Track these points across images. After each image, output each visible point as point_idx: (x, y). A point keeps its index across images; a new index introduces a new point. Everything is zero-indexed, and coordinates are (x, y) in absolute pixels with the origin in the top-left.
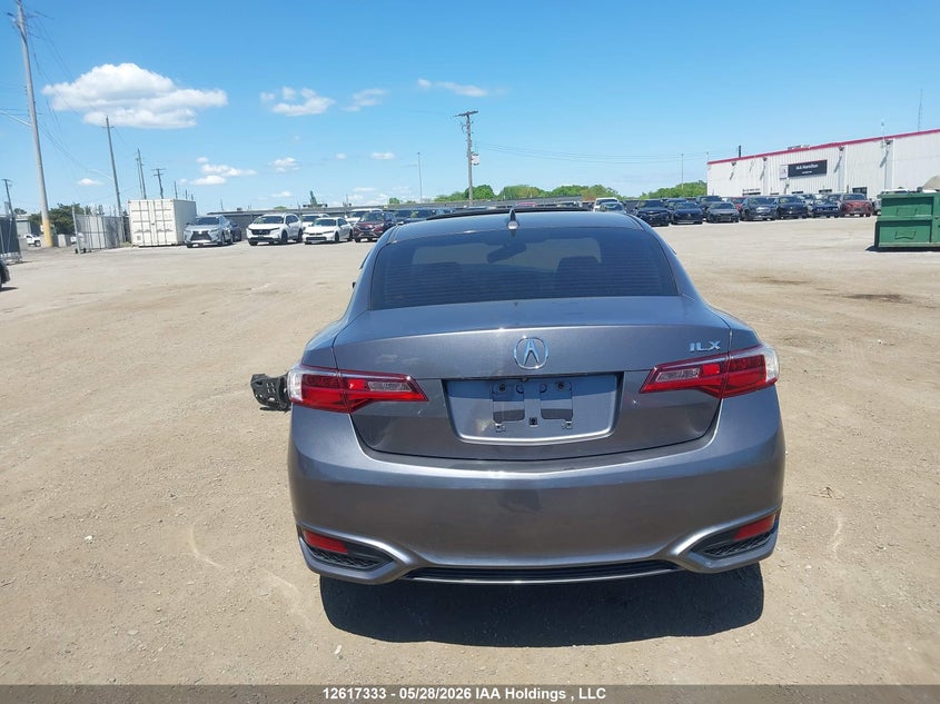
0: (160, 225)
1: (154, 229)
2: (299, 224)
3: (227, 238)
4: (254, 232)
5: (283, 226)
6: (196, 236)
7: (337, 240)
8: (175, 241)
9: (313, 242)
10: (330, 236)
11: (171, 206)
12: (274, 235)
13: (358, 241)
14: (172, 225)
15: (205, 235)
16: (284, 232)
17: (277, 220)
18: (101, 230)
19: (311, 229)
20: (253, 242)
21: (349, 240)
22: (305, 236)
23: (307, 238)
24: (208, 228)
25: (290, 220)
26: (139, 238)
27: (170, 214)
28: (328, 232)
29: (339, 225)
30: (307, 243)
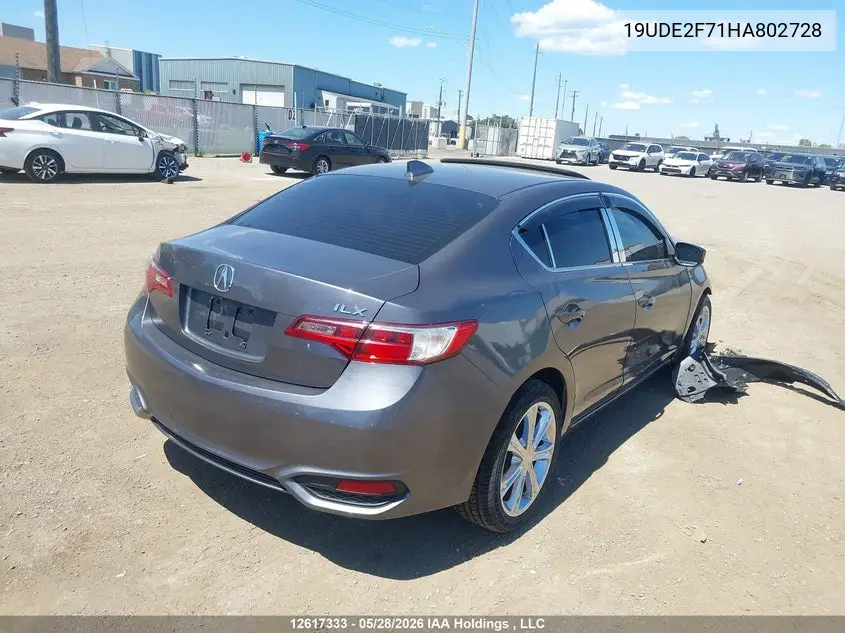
0: (542, 141)
1: (535, 144)
2: (661, 154)
3: (593, 159)
4: (616, 157)
5: (643, 155)
6: (565, 154)
7: (692, 174)
8: (550, 156)
9: (669, 173)
10: (685, 170)
11: (553, 125)
12: (633, 162)
13: (714, 178)
14: (551, 142)
15: (573, 154)
16: (643, 160)
17: (641, 148)
18: (496, 139)
19: (670, 160)
20: (613, 166)
21: (706, 176)
22: (661, 167)
23: (663, 169)
24: (577, 148)
25: (652, 149)
26: (522, 149)
27: (552, 133)
28: (686, 166)
29: (699, 160)
30: (662, 174)
